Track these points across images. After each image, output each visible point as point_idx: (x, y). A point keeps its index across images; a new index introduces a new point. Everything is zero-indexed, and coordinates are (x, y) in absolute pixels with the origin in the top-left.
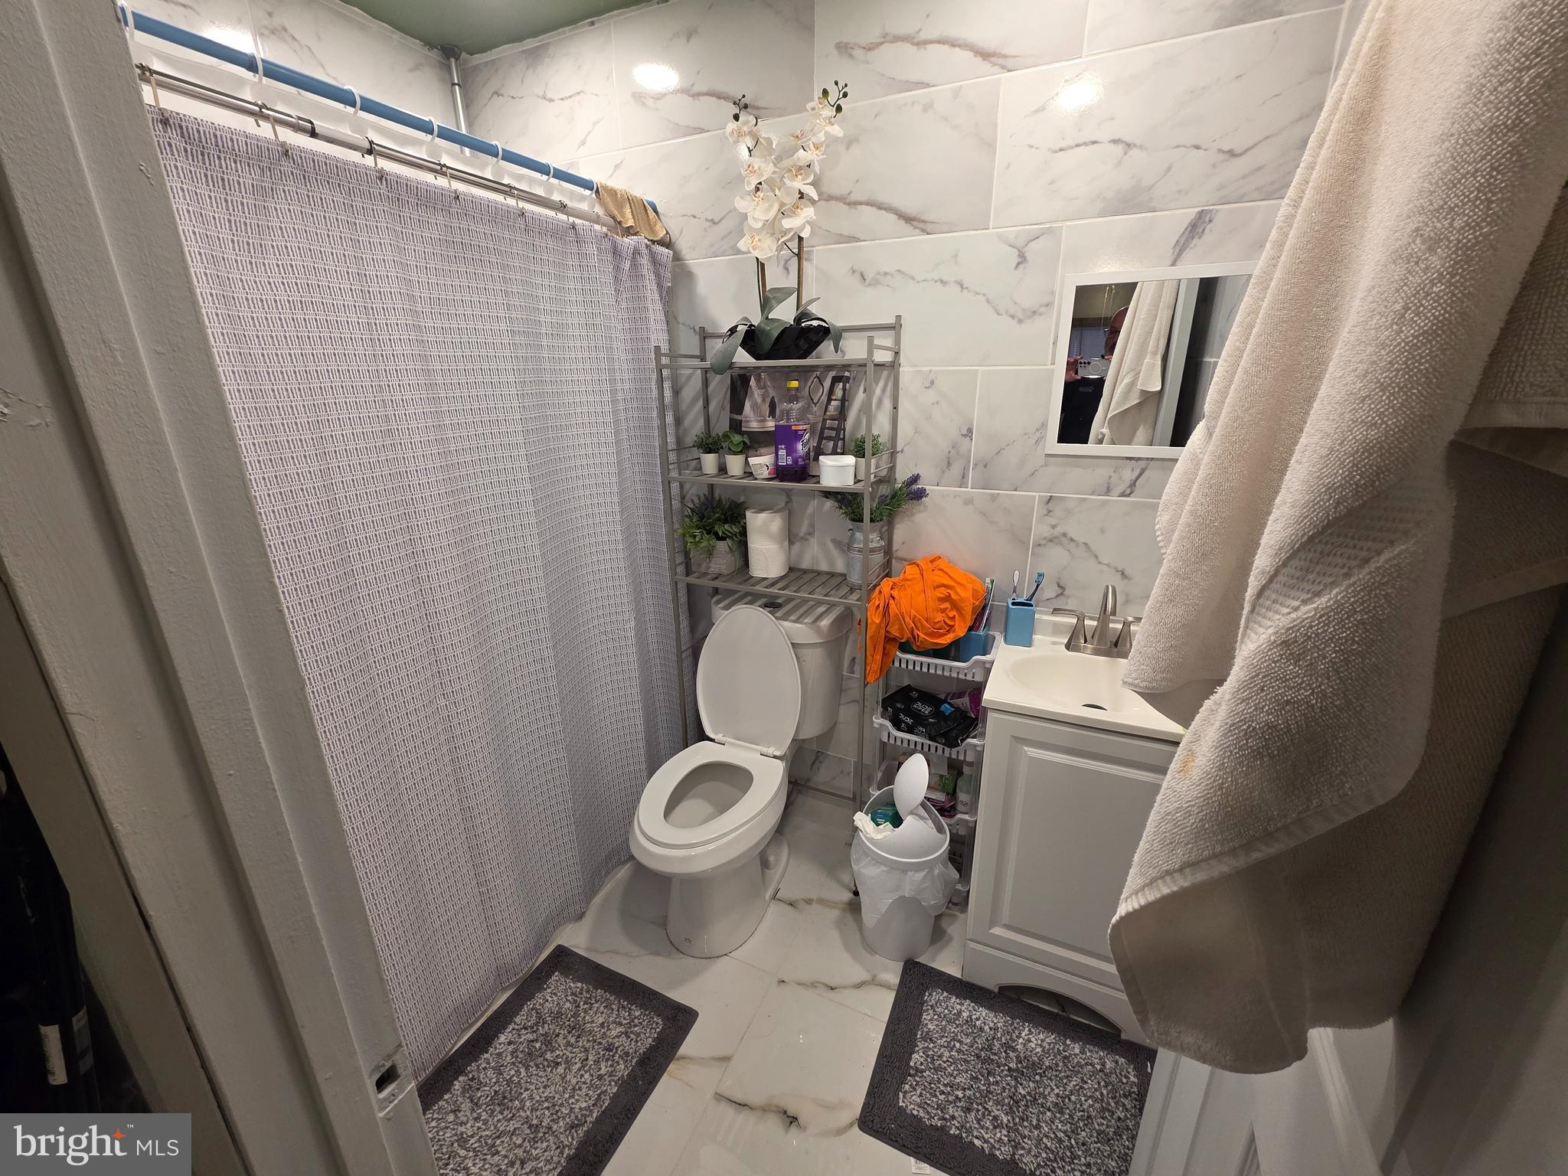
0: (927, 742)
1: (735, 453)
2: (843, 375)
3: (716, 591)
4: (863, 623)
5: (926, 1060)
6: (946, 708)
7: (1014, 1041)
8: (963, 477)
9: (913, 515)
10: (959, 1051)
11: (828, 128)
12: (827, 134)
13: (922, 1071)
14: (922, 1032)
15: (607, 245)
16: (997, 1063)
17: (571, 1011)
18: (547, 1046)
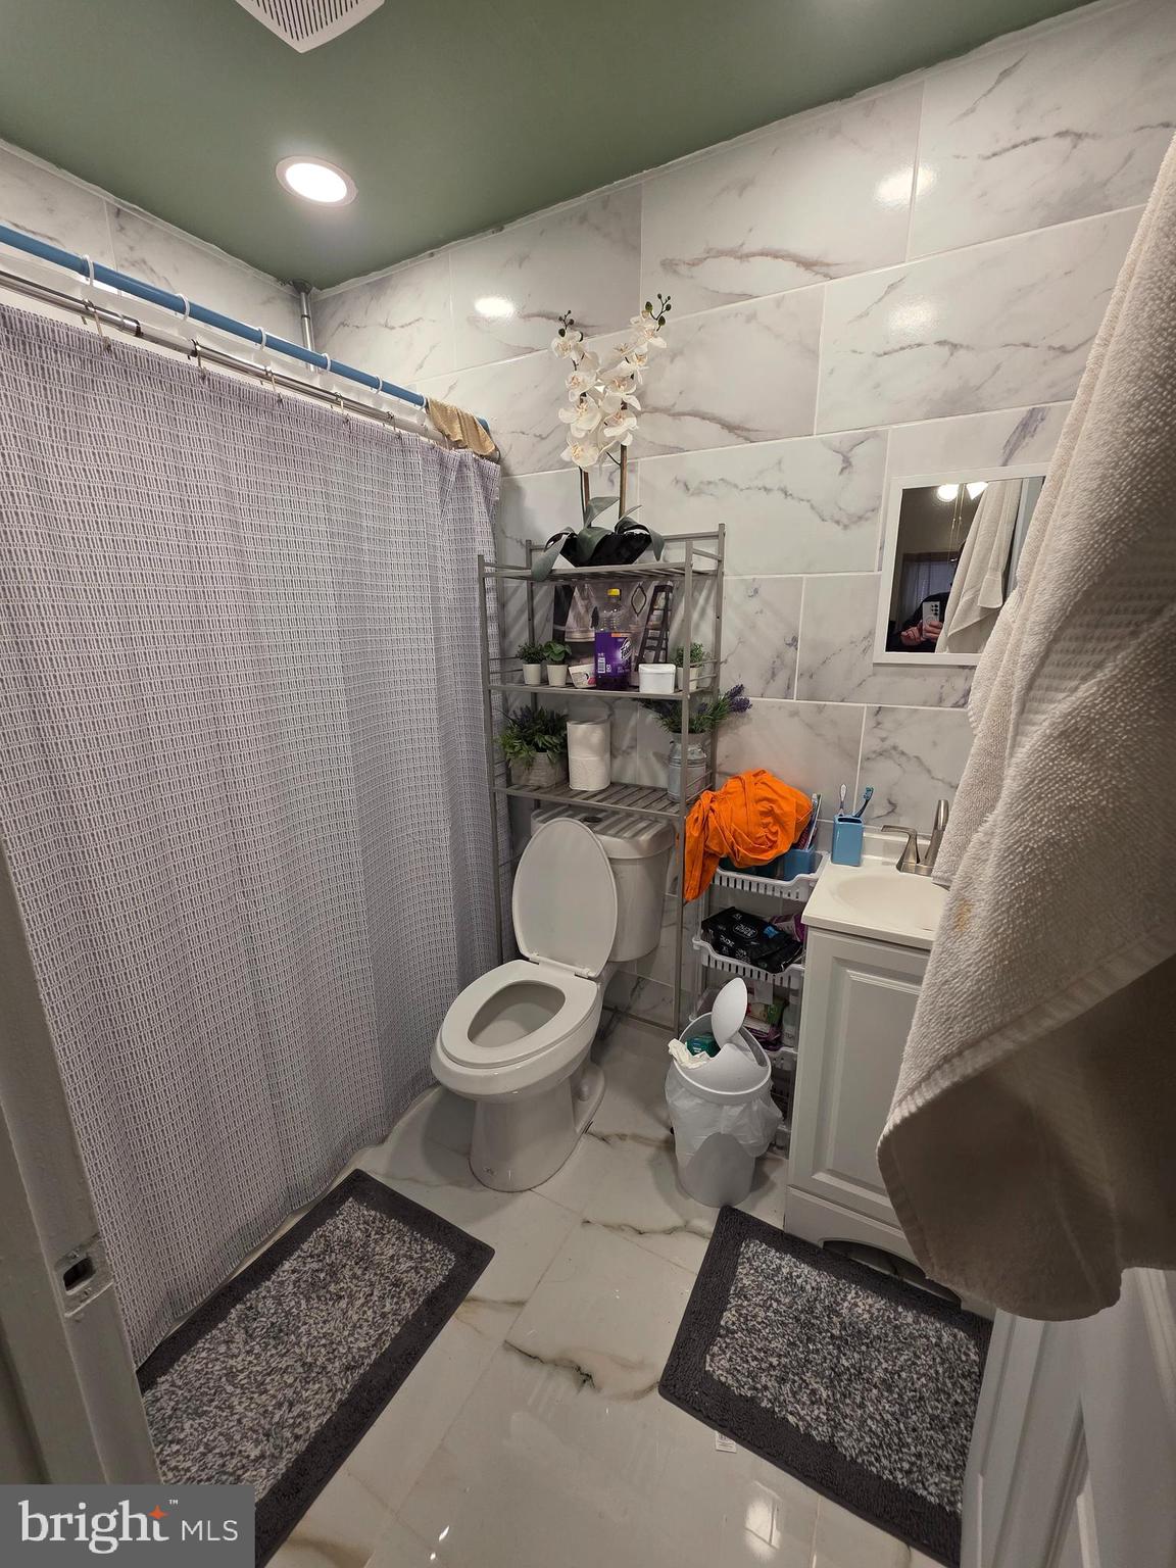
0: (749, 967)
1: (557, 663)
2: (666, 583)
3: (538, 804)
4: (681, 837)
5: (739, 1320)
6: (770, 931)
7: (838, 1304)
8: (788, 688)
9: (737, 727)
10: (776, 1312)
11: (652, 340)
12: (650, 345)
13: (735, 1332)
14: (736, 1288)
15: (432, 457)
16: (818, 1328)
17: (361, 1240)
18: (331, 1277)
